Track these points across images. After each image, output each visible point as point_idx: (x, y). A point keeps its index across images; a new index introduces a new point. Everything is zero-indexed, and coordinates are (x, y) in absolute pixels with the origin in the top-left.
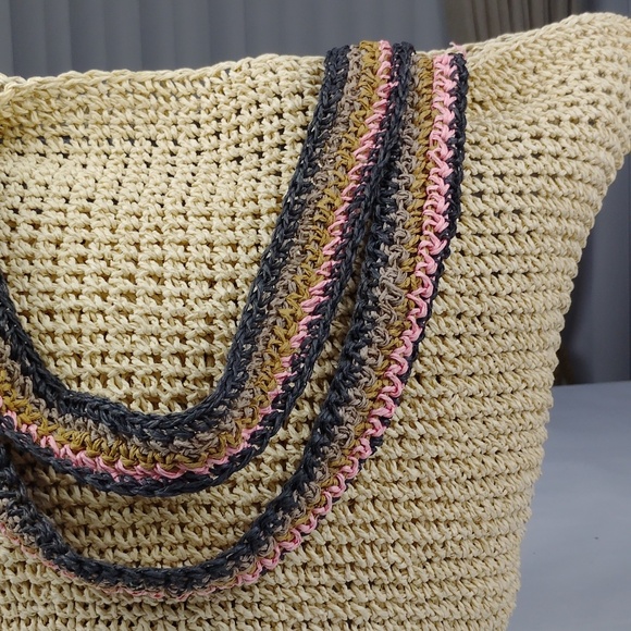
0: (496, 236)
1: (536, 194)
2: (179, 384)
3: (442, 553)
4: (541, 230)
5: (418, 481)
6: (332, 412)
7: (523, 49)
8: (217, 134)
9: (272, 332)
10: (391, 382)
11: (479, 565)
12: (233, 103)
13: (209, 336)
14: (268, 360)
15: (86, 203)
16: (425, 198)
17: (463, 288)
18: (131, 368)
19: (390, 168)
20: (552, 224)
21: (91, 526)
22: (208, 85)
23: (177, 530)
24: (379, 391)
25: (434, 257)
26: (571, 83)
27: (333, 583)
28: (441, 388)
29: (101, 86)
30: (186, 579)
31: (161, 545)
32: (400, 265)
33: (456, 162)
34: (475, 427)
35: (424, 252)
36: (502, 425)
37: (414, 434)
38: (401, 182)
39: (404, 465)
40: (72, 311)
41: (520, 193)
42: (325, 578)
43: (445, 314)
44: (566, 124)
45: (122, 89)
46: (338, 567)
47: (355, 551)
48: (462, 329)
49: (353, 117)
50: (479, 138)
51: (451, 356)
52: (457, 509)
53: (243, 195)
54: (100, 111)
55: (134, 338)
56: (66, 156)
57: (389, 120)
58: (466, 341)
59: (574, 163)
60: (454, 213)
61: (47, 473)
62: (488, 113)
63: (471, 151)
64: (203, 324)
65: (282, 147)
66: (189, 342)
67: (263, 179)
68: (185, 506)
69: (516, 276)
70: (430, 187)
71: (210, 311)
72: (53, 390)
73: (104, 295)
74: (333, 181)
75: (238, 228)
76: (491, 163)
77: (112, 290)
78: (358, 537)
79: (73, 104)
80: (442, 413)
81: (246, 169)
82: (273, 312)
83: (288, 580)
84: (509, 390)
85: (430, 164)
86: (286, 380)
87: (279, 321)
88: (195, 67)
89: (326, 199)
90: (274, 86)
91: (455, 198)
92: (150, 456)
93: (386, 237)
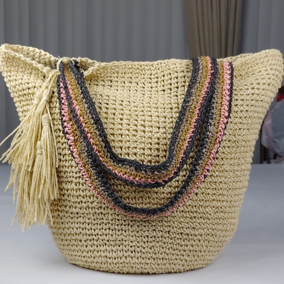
0: (240, 118)
1: (252, 106)
2: (150, 157)
3: (221, 210)
4: (253, 116)
5: (215, 189)
6: (195, 167)
7: (249, 60)
8: (157, 82)
9: (178, 143)
10: (211, 159)
11: (230, 214)
12: (162, 73)
13: (158, 144)
14: (178, 152)
15: (121, 103)
16: (222, 106)
17: (231, 133)
18: (136, 152)
19: (212, 97)
20: (256, 115)
21: (123, 197)
22: (154, 67)
23: (148, 199)
24: (207, 162)
25: (224, 124)
26: (263, 72)
27: (190, 217)
28: (223, 162)
29: (123, 66)
30: (154, 212)
31: (142, 203)
32: (214, 126)
33: (230, 95)
34: (231, 174)
35: (221, 122)
36: (239, 173)
37: (215, 175)
38: (215, 101)
39: (211, 184)
40: (119, 134)
41: (248, 105)
42: (188, 215)
43: (225, 140)
44: (261, 85)
45: (129, 67)
46: (192, 212)
47: (197, 208)
48: (230, 145)
49: (201, 81)
50: (236, 88)
51: (227, 153)
52: (225, 197)
53: (167, 102)
54: (122, 73)
55: (137, 143)
56: (111, 86)
57: (212, 82)
58: (230, 148)
59: (263, 97)
60: (230, 111)
61: (111, 181)
62: (237, 79)
63: (234, 92)
64: (157, 140)
65: (178, 88)
66: (153, 145)
67: (172, 97)
68: (150, 192)
69: (245, 130)
70: (223, 103)
71: (159, 137)
72: (115, 157)
73: (129, 130)
74: (195, 100)
75: (166, 112)
76: (240, 96)
77: (131, 129)
78: (198, 204)
79: (114, 71)
80: (223, 169)
81: (166, 94)
82: (179, 138)
83: (178, 215)
84: (241, 163)
85: (223, 96)
86: (183, 157)
87: (181, 140)
88: (150, 61)
89: (193, 105)
90: (175, 69)
91: (230, 106)
92: (147, 176)
93: (211, 117)
